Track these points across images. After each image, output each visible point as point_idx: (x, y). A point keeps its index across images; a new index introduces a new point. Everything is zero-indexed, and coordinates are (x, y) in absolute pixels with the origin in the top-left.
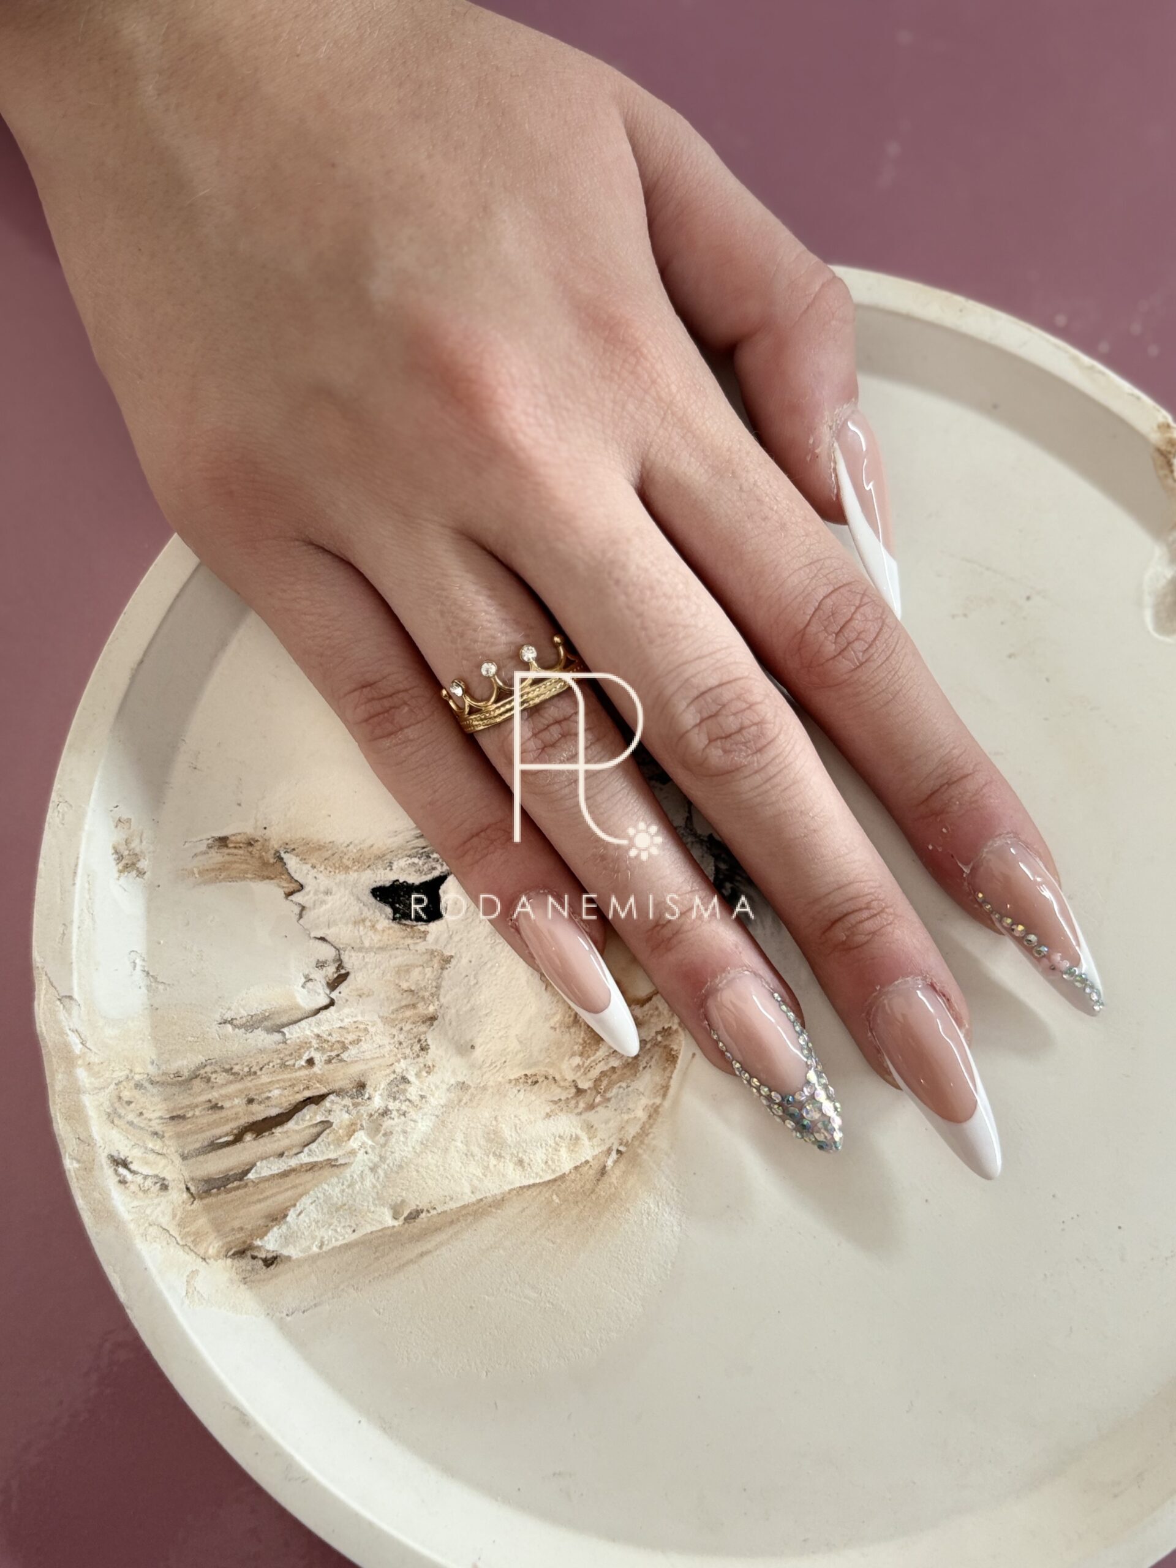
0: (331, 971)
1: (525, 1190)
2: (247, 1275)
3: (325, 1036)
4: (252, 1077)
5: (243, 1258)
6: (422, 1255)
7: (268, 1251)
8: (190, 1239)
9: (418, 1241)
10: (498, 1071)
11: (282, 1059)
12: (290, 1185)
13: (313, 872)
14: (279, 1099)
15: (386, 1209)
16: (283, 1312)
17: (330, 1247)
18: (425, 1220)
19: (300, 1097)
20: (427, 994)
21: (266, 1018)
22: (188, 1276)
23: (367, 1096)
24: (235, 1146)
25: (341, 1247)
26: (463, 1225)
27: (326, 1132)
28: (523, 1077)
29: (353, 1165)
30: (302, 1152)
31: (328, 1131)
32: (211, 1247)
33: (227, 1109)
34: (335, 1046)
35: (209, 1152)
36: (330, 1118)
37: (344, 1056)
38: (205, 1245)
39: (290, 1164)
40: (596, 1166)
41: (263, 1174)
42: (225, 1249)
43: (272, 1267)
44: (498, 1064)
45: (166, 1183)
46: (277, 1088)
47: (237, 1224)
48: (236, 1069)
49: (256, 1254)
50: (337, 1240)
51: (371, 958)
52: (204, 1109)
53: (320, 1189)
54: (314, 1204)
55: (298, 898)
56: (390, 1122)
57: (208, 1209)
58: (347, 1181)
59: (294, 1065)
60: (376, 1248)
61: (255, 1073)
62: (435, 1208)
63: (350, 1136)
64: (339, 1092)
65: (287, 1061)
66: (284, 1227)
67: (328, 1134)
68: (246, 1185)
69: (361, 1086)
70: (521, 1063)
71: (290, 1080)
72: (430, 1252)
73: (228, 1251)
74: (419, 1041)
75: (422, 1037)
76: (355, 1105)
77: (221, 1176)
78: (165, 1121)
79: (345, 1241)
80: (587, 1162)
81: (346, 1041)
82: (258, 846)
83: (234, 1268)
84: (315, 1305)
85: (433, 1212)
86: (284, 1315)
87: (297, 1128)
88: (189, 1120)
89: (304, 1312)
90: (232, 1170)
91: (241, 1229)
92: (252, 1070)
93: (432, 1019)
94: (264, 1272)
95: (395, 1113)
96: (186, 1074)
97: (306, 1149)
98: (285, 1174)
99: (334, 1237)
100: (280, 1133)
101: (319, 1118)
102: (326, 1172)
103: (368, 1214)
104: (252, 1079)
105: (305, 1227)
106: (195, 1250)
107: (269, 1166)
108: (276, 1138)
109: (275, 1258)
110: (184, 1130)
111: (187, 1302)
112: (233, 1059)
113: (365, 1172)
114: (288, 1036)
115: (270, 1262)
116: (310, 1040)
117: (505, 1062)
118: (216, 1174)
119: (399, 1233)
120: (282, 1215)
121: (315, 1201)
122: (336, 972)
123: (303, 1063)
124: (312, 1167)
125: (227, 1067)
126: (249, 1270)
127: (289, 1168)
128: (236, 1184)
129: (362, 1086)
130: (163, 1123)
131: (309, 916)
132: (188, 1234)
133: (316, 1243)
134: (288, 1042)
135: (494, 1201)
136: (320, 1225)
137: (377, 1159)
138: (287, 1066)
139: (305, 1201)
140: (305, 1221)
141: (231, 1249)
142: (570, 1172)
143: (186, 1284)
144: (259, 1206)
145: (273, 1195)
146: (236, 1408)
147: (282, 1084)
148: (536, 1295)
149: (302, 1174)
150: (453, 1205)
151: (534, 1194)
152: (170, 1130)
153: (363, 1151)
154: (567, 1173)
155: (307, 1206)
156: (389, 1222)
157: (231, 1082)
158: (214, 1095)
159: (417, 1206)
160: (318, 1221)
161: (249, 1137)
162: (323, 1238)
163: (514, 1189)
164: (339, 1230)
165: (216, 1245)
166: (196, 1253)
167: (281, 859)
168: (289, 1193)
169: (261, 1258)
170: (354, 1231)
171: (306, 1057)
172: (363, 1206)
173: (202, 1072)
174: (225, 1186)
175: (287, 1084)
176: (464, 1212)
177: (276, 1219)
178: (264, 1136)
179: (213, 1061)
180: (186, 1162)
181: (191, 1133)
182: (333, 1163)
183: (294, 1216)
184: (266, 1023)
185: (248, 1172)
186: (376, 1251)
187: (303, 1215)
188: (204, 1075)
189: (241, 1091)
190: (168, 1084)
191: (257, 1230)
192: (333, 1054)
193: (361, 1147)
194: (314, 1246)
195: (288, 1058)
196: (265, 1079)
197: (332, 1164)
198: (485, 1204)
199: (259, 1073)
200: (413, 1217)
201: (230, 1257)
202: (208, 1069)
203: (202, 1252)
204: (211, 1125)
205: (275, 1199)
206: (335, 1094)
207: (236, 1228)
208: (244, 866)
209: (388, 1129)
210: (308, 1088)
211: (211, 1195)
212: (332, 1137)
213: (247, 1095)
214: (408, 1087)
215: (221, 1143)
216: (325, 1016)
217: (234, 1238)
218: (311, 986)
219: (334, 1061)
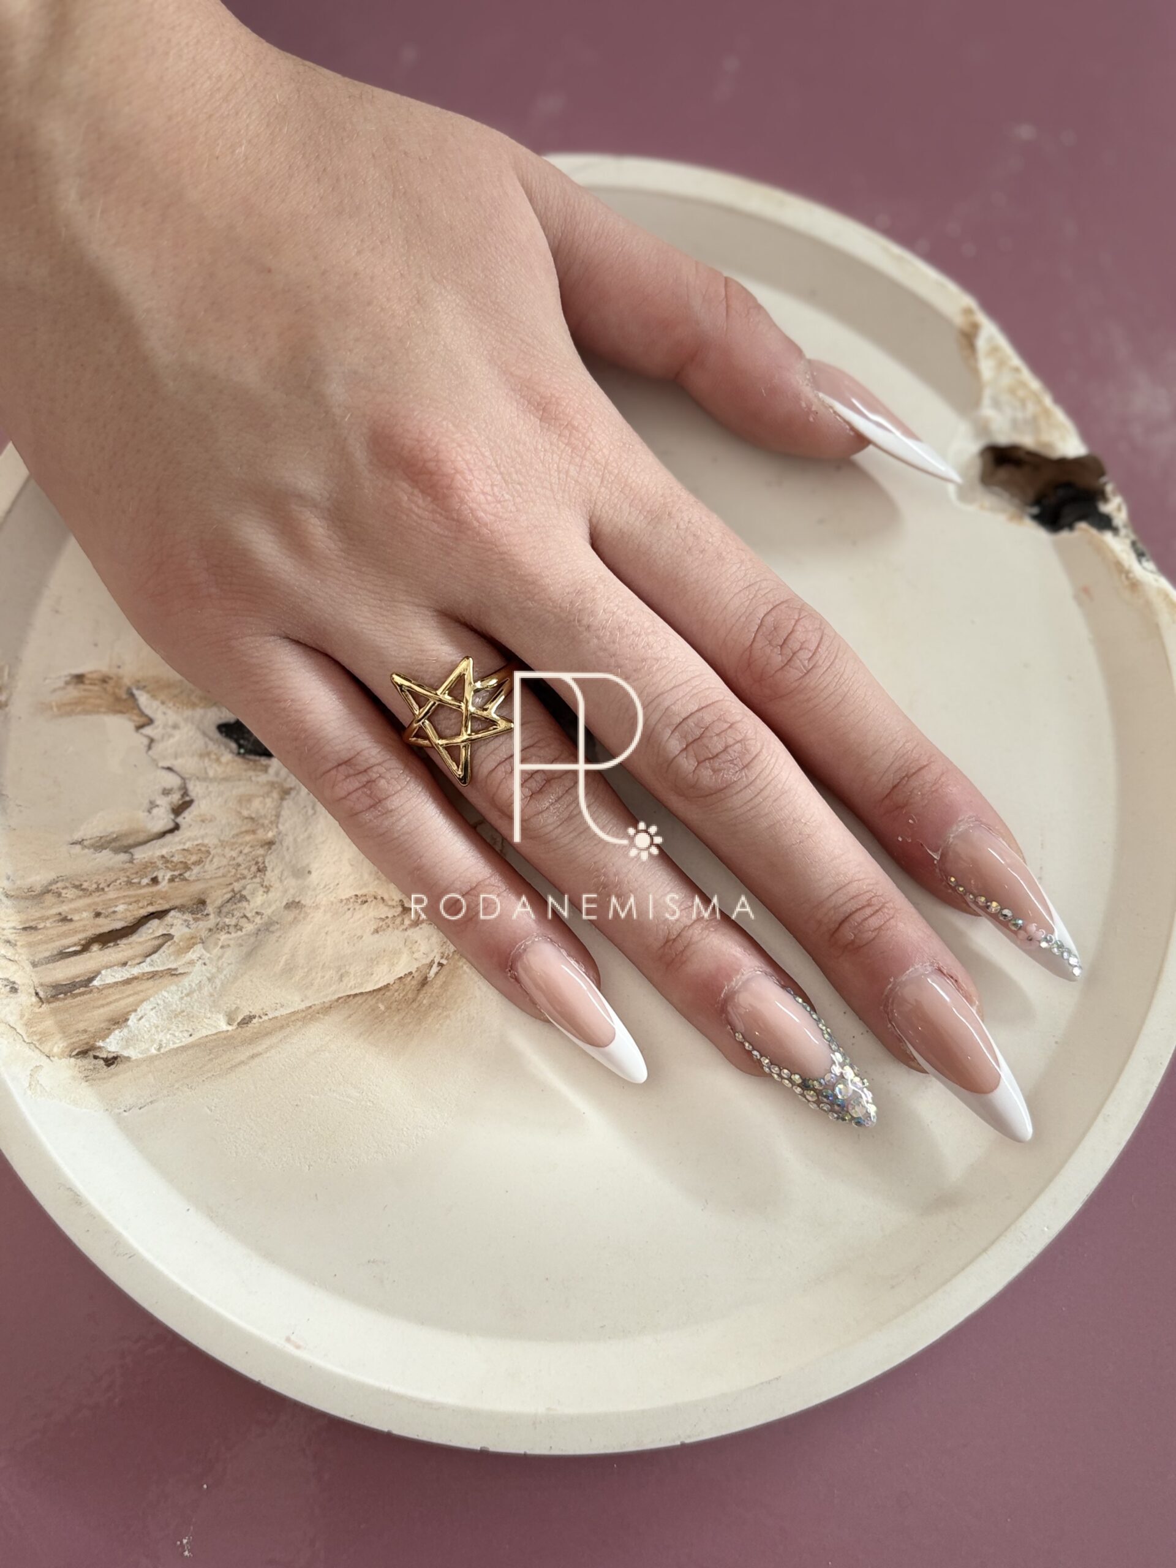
0: (176, 798)
1: (351, 998)
2: (89, 1074)
3: (168, 857)
4: (100, 893)
5: (86, 1058)
6: (253, 1057)
7: (109, 1052)
8: (35, 1038)
9: (250, 1044)
10: (331, 892)
11: (128, 877)
12: (132, 992)
13: (162, 708)
14: (123, 913)
15: (221, 1015)
16: (120, 1108)
17: (167, 1049)
18: (257, 1025)
19: (143, 912)
20: (266, 822)
21: (115, 840)
22: (32, 1070)
23: (206, 912)
24: (82, 956)
25: (178, 1048)
26: (293, 1030)
27: (166, 944)
28: (354, 897)
29: (192, 974)
30: (144, 962)
31: (169, 943)
32: (56, 1046)
33: (76, 921)
34: (178, 866)
35: (58, 961)
36: (172, 932)
37: (187, 875)
38: (50, 1044)
39: (132, 973)
40: (418, 977)
41: (107, 982)
42: (69, 1049)
43: (112, 1067)
44: (332, 886)
45: (16, 986)
46: (123, 903)
47: (81, 1026)
48: (85, 885)
49: (97, 1054)
50: (174, 1043)
51: (214, 788)
52: (55, 921)
53: (160, 997)
54: (154, 1010)
55: (148, 731)
56: (228, 936)
57: (55, 1012)
58: (186, 989)
59: (139, 883)
60: (210, 1051)
61: (103, 889)
62: (266, 1014)
63: (189, 948)
64: (181, 908)
65: (133, 879)
66: (125, 1030)
67: (170, 946)
68: (91, 992)
69: (201, 903)
70: (352, 885)
71: (135, 896)
72: (261, 1054)
73: (72, 1051)
74: (257, 863)
75: (260, 860)
76: (196, 920)
77: (69, 982)
78: (18, 931)
79: (183, 1044)
80: (411, 973)
81: (189, 862)
82: (112, 683)
83: (77, 1066)
84: (151, 1102)
86: (122, 1110)
87: (141, 940)
88: (40, 931)
89: (140, 1108)
90: (79, 977)
91: (85, 1031)
92: (101, 886)
93: (270, 844)
94: (105, 1071)
95: (231, 928)
96: (38, 889)
97: (148, 960)
98: (127, 982)
99: (172, 1041)
100: (125, 944)
101: (161, 932)
102: (166, 980)
103: (205, 1020)
104: (100, 895)
105: (145, 1032)
106: (41, 1049)
107: (113, 974)
108: (120, 949)
109: (115, 1058)
110: (35, 940)
111: (29, 1093)
112: (82, 876)
113: (203, 982)
114: (136, 857)
115: (110, 1061)
116: (156, 860)
117: (338, 884)
118: (63, 980)
119: (232, 1037)
120: (124, 1019)
121: (155, 1007)
122: (181, 799)
123: (145, 881)
124: (153, 975)
125: (77, 883)
126: (90, 1069)
127: (131, 977)
128: (82, 989)
130: (16, 933)
131: (158, 748)
132: (34, 1033)
133: (155, 1046)
134: (135, 862)
135: (322, 1008)
136: (159, 1029)
137: (214, 970)
138: (134, 883)
139: (146, 1007)
140: (145, 1026)
141: (75, 1049)
142: (394, 983)
143: (29, 1077)
144: (102, 1010)
145: (115, 1001)
146: (70, 1189)
147: (127, 900)
148: (358, 1095)
149: (143, 981)
150: (284, 1012)
151: (360, 1002)
152: (22, 939)
153: (201, 961)
154: (392, 983)
155: (147, 1012)
156: (223, 1026)
157: (80, 897)
158: (64, 908)
159: (250, 1012)
160: (158, 1027)
161: (95, 948)
162: (161, 1041)
163: (342, 998)
164: (177, 1034)
165: (61, 1046)
166: (41, 1051)
167: (132, 695)
168: (131, 999)
169: (103, 1058)
170: (191, 1035)
171: (151, 875)
172: (200, 1012)
173: (54, 887)
174: (71, 992)
175: (133, 900)
176: (293, 1018)
177: (118, 1023)
178: (110, 947)
179: (64, 878)
180: (36, 969)
181: (41, 942)
182: (173, 973)
183: (135, 1021)
184: (113, 844)
185: (91, 980)
186: (210, 1053)
187: (143, 1020)
188: (56, 890)
189: (89, 905)
190: (22, 898)
191: (100, 1032)
192: (176, 873)
193: (200, 958)
194: (153, 1048)
195: (134, 876)
196: (112, 894)
197: (172, 973)
198: (314, 1011)
199: (106, 889)
200: (246, 1022)
201: (74, 1056)
202: (60, 885)
203: (46, 1049)
205: (116, 1004)
206: (176, 910)
207: (80, 1030)
208: (98, 701)
209: (225, 944)
210: (151, 904)
211: (58, 999)
212: (172, 949)
213: (94, 910)
214: (245, 904)
215: (69, 952)
216: (169, 837)
217: (78, 1039)
218: (155, 811)
219: (177, 880)
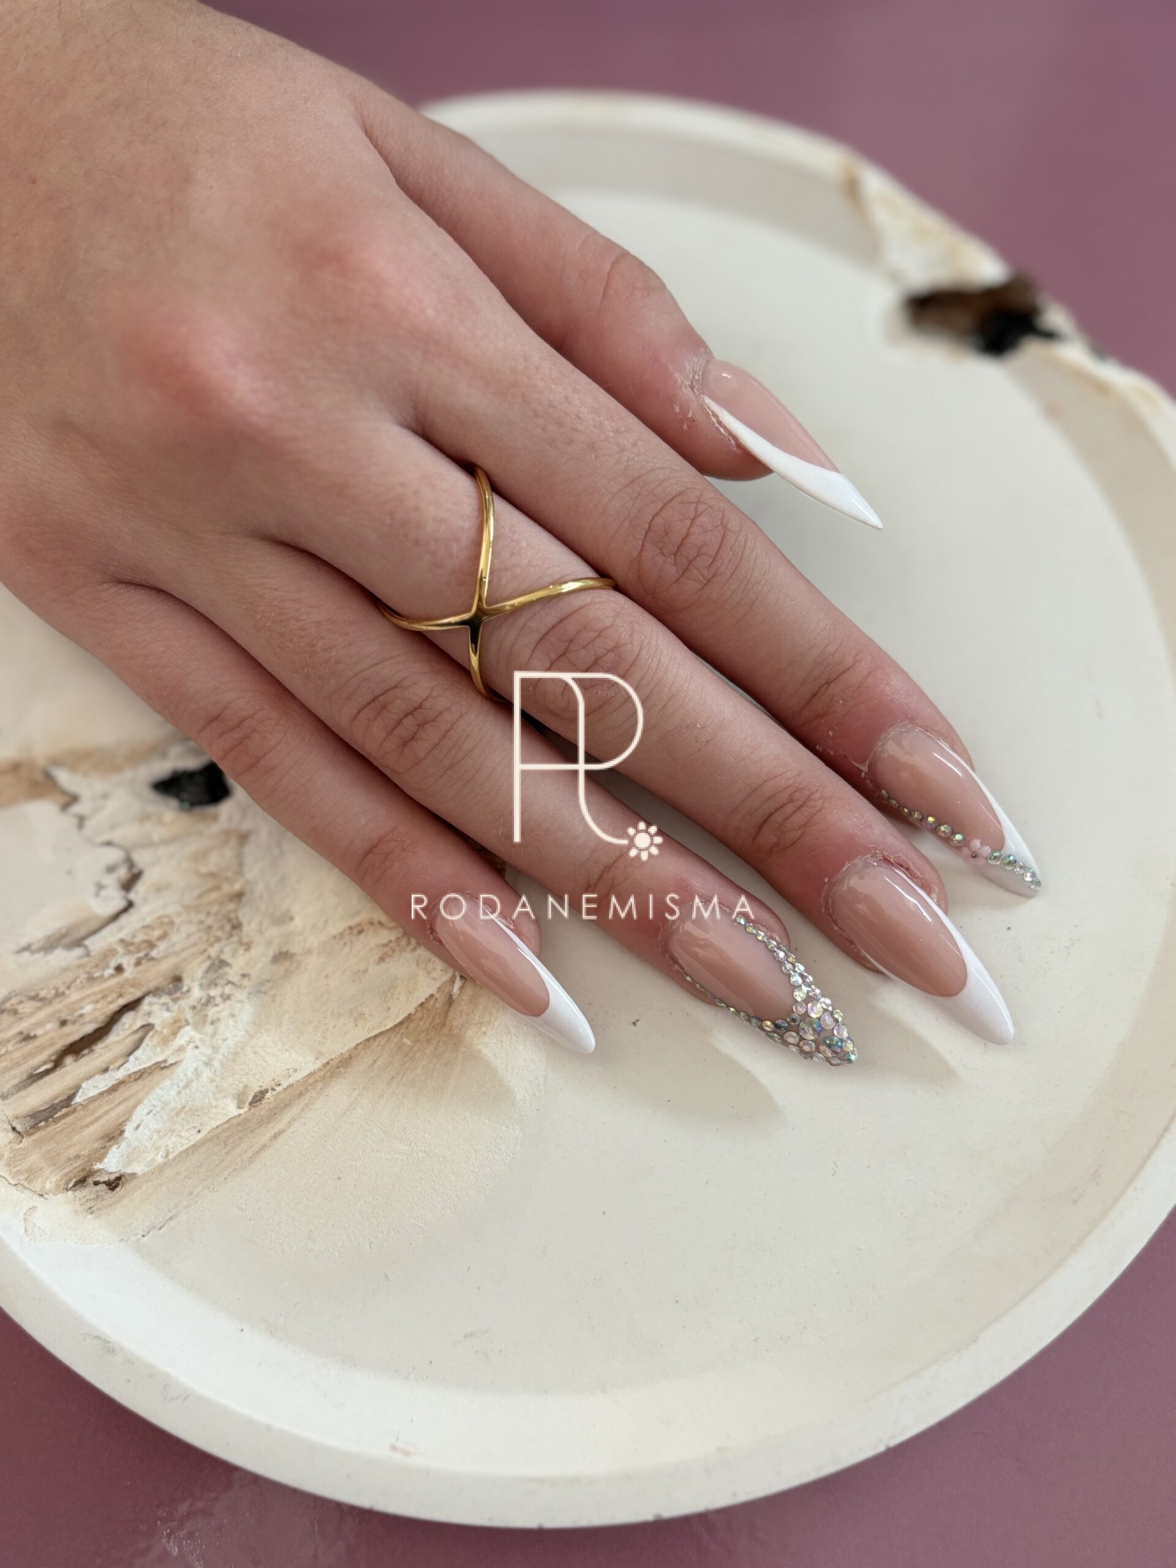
0: (123, 873)
1: (372, 1041)
2: (93, 1204)
3: (128, 939)
4: (61, 998)
5: (85, 1187)
6: (275, 1137)
7: (111, 1173)
8: (21, 1177)
9: (269, 1123)
10: (320, 932)
11: (88, 973)
12: (121, 1099)
13: (86, 780)
14: (92, 1014)
15: (229, 1100)
16: (137, 1234)
17: (175, 1154)
18: (272, 1099)
19: (114, 1007)
20: (230, 874)
21: (64, 935)
22: (25, 1214)
23: (185, 989)
24: (56, 1073)
25: (187, 1149)
26: (314, 1094)
27: (148, 1036)
28: (347, 930)
29: (184, 1062)
30: (127, 1061)
31: (151, 1034)
32: (48, 1182)
33: (41, 1036)
34: (142, 946)
35: (30, 1085)
36: (151, 1021)
37: (154, 953)
38: (40, 1180)
39: (117, 1077)
40: (441, 998)
41: (90, 1095)
42: (64, 1182)
43: (117, 1189)
44: (320, 925)
46: (89, 1003)
47: (71, 1153)
48: (43, 994)
49: (98, 1179)
50: (182, 1145)
51: (162, 851)
52: (17, 1043)
53: (155, 1096)
54: (151, 1114)
55: (76, 809)
56: (216, 1009)
57: (38, 1144)
58: (182, 1081)
59: (102, 976)
60: (225, 1142)
61: (63, 994)
62: (280, 1085)
63: (175, 1034)
64: (156, 992)
65: (94, 973)
66: (123, 1145)
67: (152, 1037)
68: (75, 1110)
70: (342, 917)
71: (100, 991)
72: (284, 1131)
73: (67, 1183)
74: (229, 920)
75: (233, 916)
76: (175, 1000)
77: (47, 1106)
79: (192, 1143)
80: (432, 996)
81: (153, 939)
82: (24, 768)
83: (77, 1198)
84: (171, 1218)
85: (279, 1089)
86: (140, 1236)
87: (118, 1039)
89: (160, 1228)
90: (58, 1097)
91: (78, 1157)
92: (60, 991)
93: (239, 896)
94: (110, 1197)
95: (218, 1000)
97: (131, 1058)
98: (114, 1089)
99: (179, 1142)
100: (102, 1048)
101: (139, 1023)
102: (156, 1077)
103: (211, 1110)
104: (61, 1001)
105: (147, 1140)
106: (30, 1188)
107: (95, 1084)
108: (97, 1055)
109: (119, 1179)
111: (26, 1239)
112: (38, 985)
113: (199, 1069)
114: (91, 948)
115: (114, 1184)
116: (114, 946)
117: (326, 921)
118: (41, 1106)
119: (247, 1120)
120: (118, 1132)
121: (152, 1110)
122: (129, 873)
123: (110, 971)
124: (141, 1075)
125: (32, 994)
126: (93, 1199)
127: (117, 1082)
128: (64, 1111)
129: (178, 979)
131: (90, 825)
132: (18, 1172)
133: (161, 1153)
134: (93, 953)
135: (341, 1061)
136: (162, 1134)
137: (209, 1052)
138: (98, 978)
139: (140, 1113)
140: (145, 1134)
141: (71, 1180)
142: (416, 1011)
143: (23, 1221)
144: (92, 1129)
145: (104, 1114)
146: (97, 1337)
147: (93, 998)
148: (406, 1148)
149: (130, 1084)
150: (299, 1076)
151: (382, 1043)
153: (191, 1046)
154: (413, 1013)
155: (144, 1117)
156: (234, 1111)
157: (39, 1009)
158: (24, 1026)
159: (261, 1087)
160: (160, 1131)
161: (68, 1060)
162: (167, 1146)
163: (361, 1043)
164: (183, 1134)
165: (54, 1180)
166: (31, 1190)
167: (49, 776)
168: (122, 1107)
169: (104, 1182)
170: (199, 1131)
171: (113, 963)
172: (204, 1103)
173: (7, 1004)
174: (52, 1117)
175: (99, 996)
176: (311, 1081)
177: (113, 1137)
178: (83, 1056)
179: (17, 991)
180: (7, 1101)
181: (7, 1069)
182: (163, 1065)
183: (132, 1130)
184: (64, 941)
185: (71, 1097)
186: (226, 1145)
187: (141, 1128)
188: (11, 1008)
189: (52, 1015)
191: (95, 1153)
192: (141, 954)
193: (190, 1042)
194: (159, 1156)
195: (95, 970)
196: (74, 996)
197: (162, 1067)
198: (332, 1066)
199: (67, 992)
200: (258, 1099)
201: (70, 1188)
202: (13, 1001)
203: (37, 1188)
204: (26, 1058)
205: (107, 1117)
206: (151, 995)
207: (72, 1157)
208: (14, 791)
209: (215, 1018)
210: (121, 995)
211: (39, 1129)
212: (156, 1040)
213: (58, 1018)
214: (227, 969)
215: (41, 1073)
216: (124, 919)
217: (71, 1168)
218: (103, 893)
219: (144, 961)
